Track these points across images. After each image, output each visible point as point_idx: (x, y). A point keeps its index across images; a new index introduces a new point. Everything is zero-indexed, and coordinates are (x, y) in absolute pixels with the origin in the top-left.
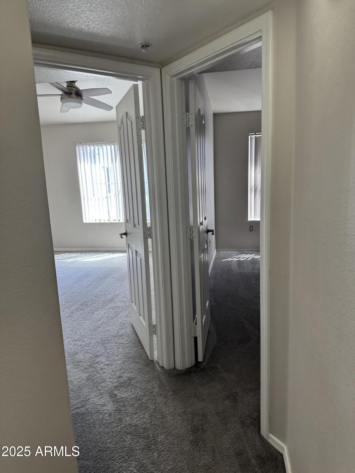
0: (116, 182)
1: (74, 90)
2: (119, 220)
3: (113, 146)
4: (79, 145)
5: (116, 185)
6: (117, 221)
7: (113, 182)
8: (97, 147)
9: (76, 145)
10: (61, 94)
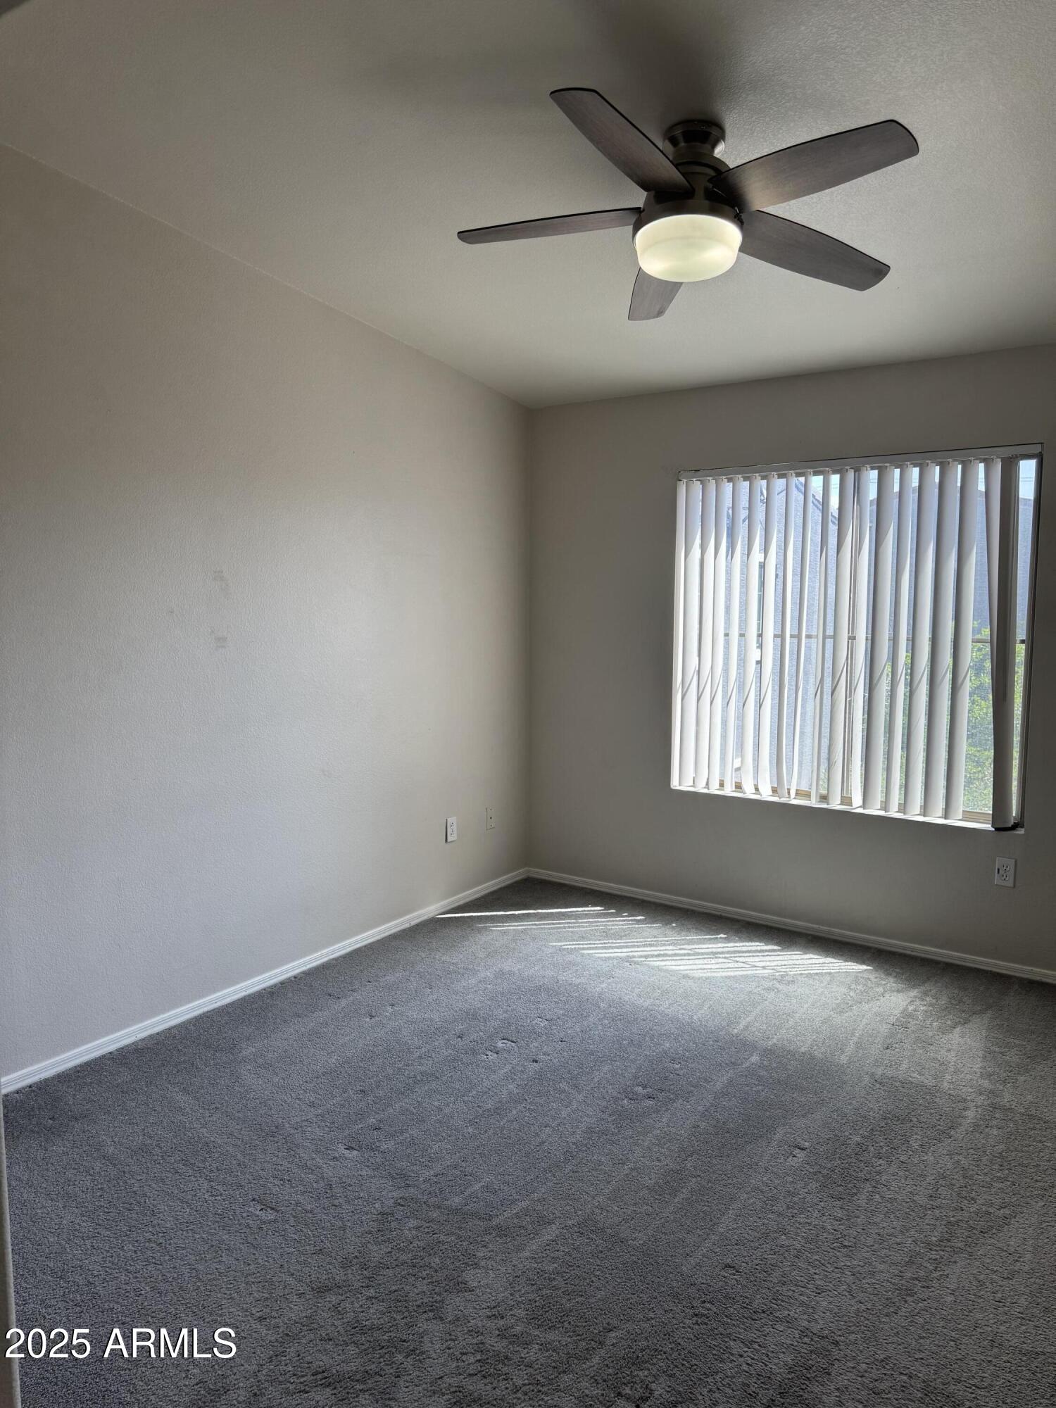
0: (830, 632)
1: (706, 174)
2: (824, 798)
3: (835, 479)
4: (689, 479)
5: (829, 642)
6: (814, 803)
7: (816, 630)
8: (764, 483)
9: (680, 478)
10: (640, 204)
